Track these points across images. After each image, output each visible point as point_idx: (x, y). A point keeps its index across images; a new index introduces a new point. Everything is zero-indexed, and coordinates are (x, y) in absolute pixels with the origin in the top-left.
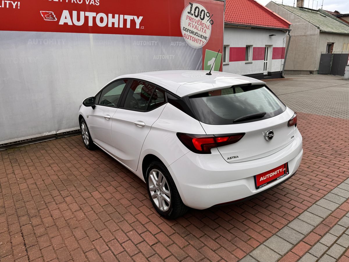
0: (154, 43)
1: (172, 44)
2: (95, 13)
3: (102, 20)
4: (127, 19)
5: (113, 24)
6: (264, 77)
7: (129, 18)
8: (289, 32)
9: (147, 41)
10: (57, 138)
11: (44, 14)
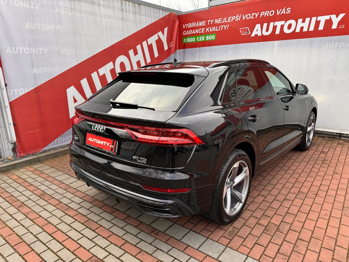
4: (320, 21)
5: (302, 28)
7: (323, 19)
11: (242, 30)
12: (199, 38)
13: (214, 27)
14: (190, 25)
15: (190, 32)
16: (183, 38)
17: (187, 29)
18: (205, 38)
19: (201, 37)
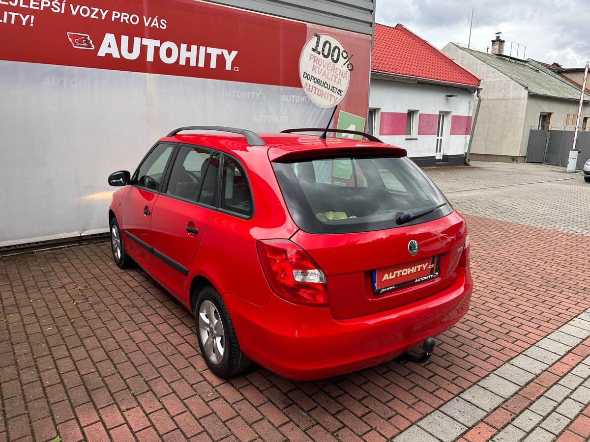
0: (255, 95)
1: (283, 98)
2: (160, 41)
3: (169, 53)
4: (211, 54)
5: (188, 60)
6: (437, 163)
7: (214, 52)
8: (478, 93)
9: (243, 92)
10: (81, 243)
11: (73, 37)
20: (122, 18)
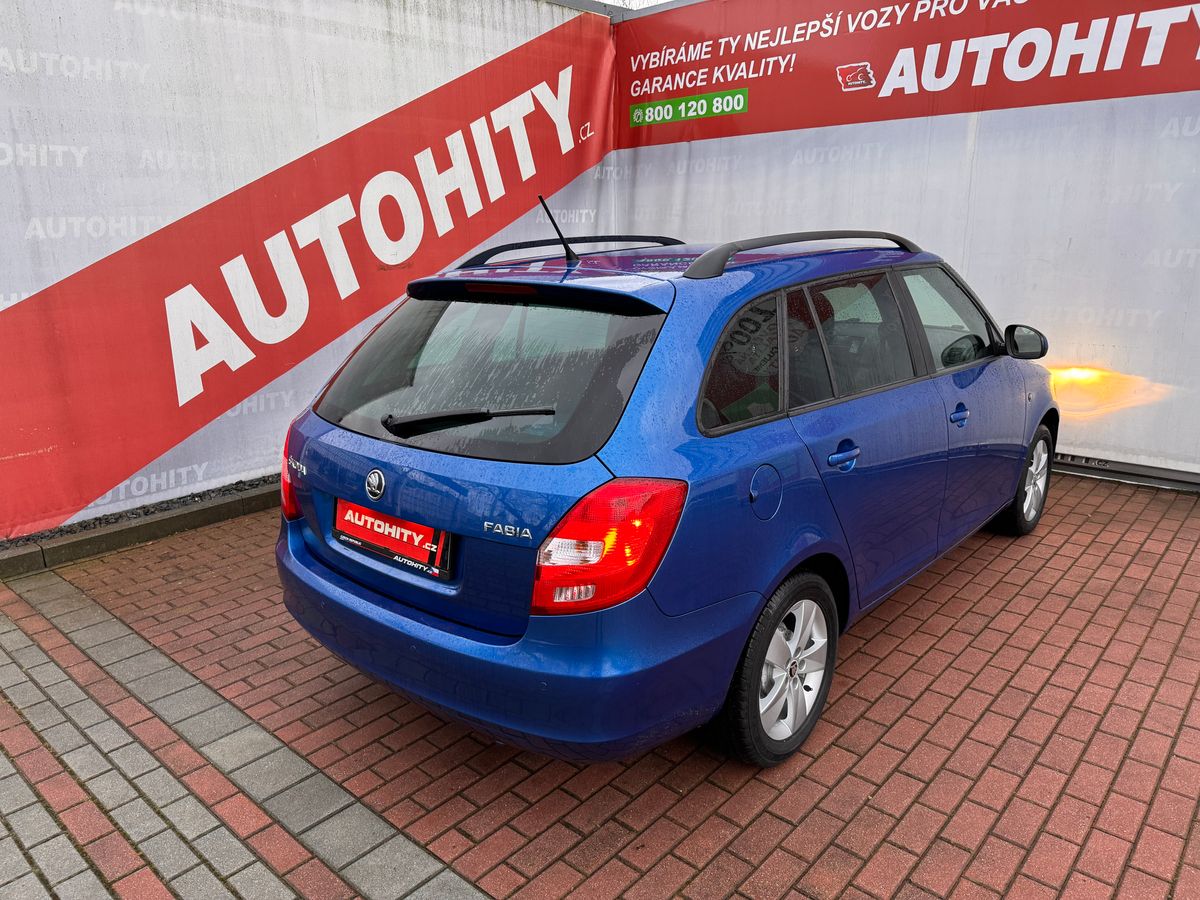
2: (1007, 35)
3: (1027, 55)
4: (1150, 28)
5: (1076, 60)
7: (1164, 19)
11: (844, 73)
12: (686, 105)
13: (743, 65)
14: (654, 59)
15: (654, 85)
16: (631, 107)
17: (645, 74)
18: (710, 105)
19: (694, 103)
20: (935, 8)
